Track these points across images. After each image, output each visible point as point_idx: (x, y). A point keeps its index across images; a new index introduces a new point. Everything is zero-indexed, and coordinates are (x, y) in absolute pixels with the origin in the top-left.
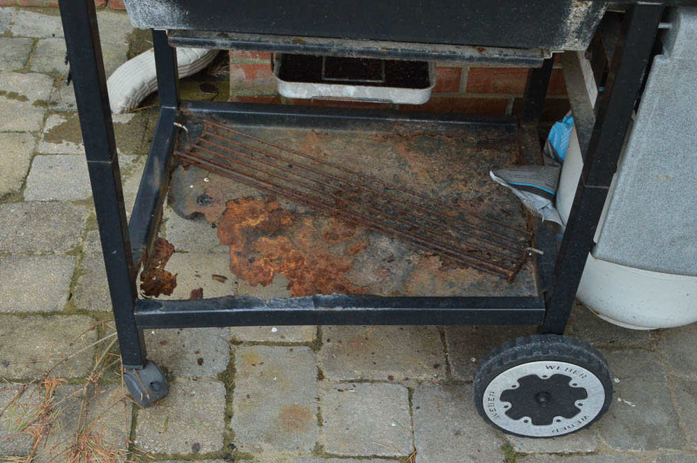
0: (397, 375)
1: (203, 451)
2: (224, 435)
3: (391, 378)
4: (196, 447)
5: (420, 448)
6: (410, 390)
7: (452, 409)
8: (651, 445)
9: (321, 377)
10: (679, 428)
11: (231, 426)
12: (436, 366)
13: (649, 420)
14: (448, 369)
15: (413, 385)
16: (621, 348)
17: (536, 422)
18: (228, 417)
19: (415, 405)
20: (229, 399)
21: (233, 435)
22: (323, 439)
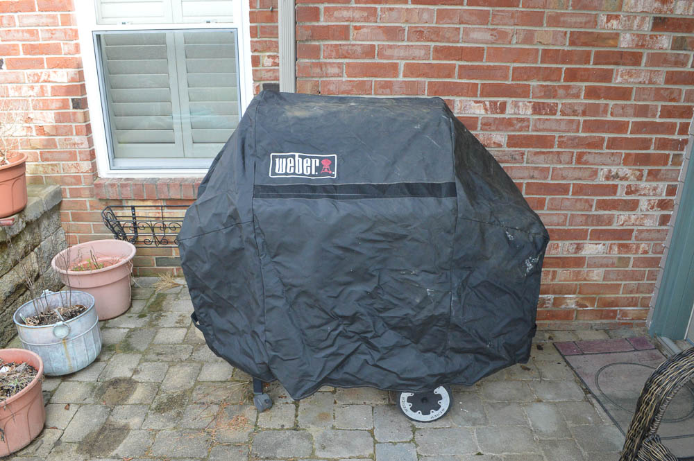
0: (367, 402)
1: (285, 428)
2: (295, 423)
3: (365, 403)
4: (283, 426)
5: (375, 426)
6: (373, 408)
7: (390, 413)
8: (474, 424)
9: (335, 403)
10: (486, 419)
11: (298, 419)
12: (384, 399)
13: (473, 416)
14: (389, 400)
15: (373, 405)
16: (464, 392)
17: (424, 414)
18: (296, 416)
19: (374, 412)
20: (297, 410)
21: (298, 422)
22: (335, 424)
